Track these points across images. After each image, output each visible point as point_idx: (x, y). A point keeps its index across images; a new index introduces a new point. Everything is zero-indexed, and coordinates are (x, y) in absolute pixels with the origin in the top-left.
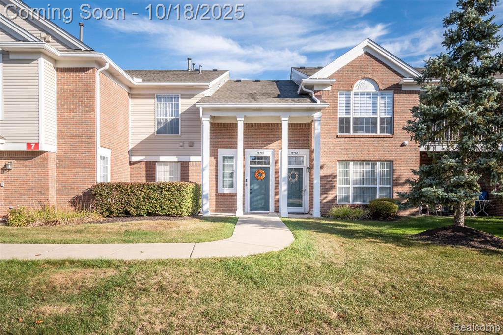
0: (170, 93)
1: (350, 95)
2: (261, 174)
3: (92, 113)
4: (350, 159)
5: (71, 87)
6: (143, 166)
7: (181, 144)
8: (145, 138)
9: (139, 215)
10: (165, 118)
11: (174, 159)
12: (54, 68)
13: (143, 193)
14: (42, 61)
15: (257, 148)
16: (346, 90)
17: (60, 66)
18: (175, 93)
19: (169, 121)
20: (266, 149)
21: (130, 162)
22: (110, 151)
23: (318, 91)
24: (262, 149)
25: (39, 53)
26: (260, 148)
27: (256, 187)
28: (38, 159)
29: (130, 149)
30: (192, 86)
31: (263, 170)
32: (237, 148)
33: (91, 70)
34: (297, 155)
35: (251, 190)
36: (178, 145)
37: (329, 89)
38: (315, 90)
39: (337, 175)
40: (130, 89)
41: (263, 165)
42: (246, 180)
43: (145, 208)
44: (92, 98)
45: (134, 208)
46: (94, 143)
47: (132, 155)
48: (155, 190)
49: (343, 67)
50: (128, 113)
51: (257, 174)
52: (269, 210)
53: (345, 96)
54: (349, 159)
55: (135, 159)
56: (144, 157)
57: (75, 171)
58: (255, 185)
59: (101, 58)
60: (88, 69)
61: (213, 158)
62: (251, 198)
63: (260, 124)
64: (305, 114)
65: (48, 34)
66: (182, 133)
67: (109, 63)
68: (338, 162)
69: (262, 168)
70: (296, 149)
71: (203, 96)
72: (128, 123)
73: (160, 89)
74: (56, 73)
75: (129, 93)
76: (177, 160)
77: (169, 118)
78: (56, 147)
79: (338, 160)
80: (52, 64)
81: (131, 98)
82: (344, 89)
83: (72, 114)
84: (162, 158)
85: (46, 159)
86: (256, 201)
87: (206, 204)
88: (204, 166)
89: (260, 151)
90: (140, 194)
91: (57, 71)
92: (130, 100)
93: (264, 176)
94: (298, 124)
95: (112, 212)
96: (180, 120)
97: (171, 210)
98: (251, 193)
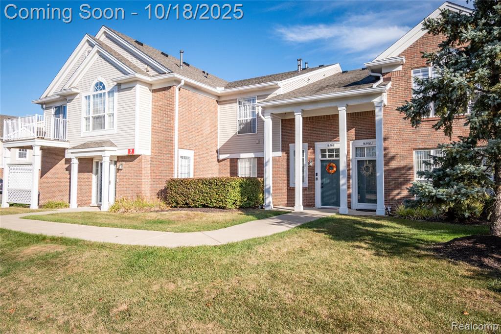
0: (249, 96)
1: (428, 71)
2: (332, 167)
3: (172, 121)
4: (430, 147)
5: (160, 103)
6: (228, 163)
7: (257, 142)
8: (229, 138)
9: (196, 207)
10: (246, 119)
11: (252, 155)
12: (150, 90)
13: (198, 187)
14: (138, 87)
15: (327, 141)
16: (421, 67)
17: (154, 88)
18: (252, 95)
19: (249, 121)
20: (335, 141)
21: (218, 160)
22: (194, 151)
23: (386, 73)
24: (331, 141)
25: (136, 81)
26: (329, 141)
27: (327, 181)
28: (136, 161)
29: (218, 148)
30: (264, 87)
31: (334, 163)
32: (294, 143)
33: (172, 88)
34: (369, 146)
35: (322, 184)
36: (254, 143)
37: (400, 68)
38: (383, 72)
39: (413, 167)
40: (219, 97)
41: (335, 158)
42: (317, 173)
43: (199, 201)
44: (172, 110)
45: (192, 200)
46: (172, 146)
47: (220, 154)
48: (207, 185)
49: (417, 41)
50: (217, 117)
51: (328, 167)
52: (340, 206)
53: (421, 74)
54: (428, 147)
55: (222, 157)
56: (228, 155)
57: (160, 169)
58: (326, 178)
59: (174, 77)
60: (170, 87)
61: (285, 153)
62: (322, 193)
63: (329, 116)
64: (365, 101)
65: (148, 65)
66: (258, 132)
67: (184, 79)
68: (414, 152)
69: (333, 161)
70: (368, 139)
71: (276, 95)
72: (216, 127)
73: (241, 94)
74: (151, 93)
75: (217, 101)
76: (254, 157)
77: (249, 118)
78: (150, 151)
79: (414, 149)
80: (147, 88)
81: (220, 104)
82: (419, 66)
83: (160, 124)
84: (242, 155)
85: (141, 161)
86: (327, 196)
87: (268, 198)
88: (266, 161)
89: (330, 143)
90: (196, 188)
91: (152, 92)
92: (219, 106)
93: (335, 169)
94: (369, 111)
95: (178, 204)
96: (256, 119)
97: (217, 202)
98: (322, 187)
